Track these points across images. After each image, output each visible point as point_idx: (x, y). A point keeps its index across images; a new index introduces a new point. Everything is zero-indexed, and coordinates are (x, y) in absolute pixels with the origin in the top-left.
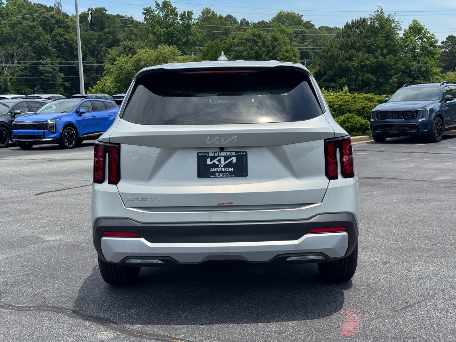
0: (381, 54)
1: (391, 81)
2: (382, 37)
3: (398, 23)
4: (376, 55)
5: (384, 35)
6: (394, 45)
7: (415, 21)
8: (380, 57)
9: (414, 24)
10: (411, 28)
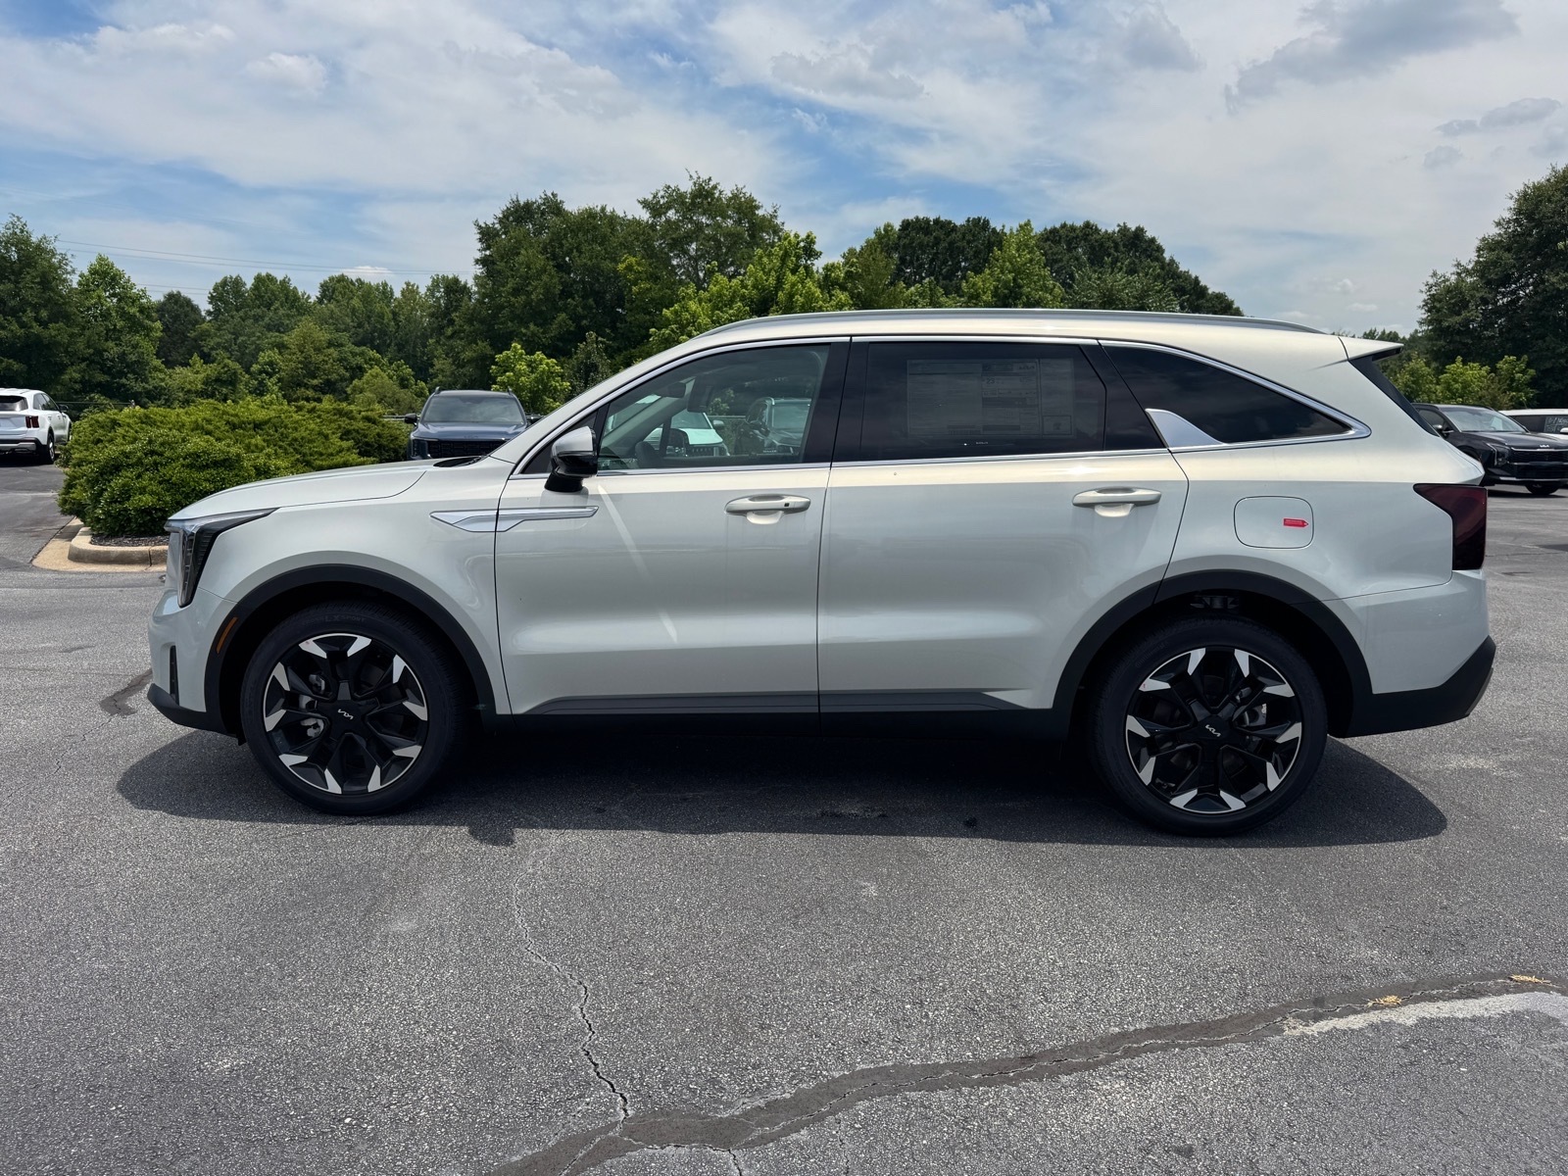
0: (37, 320)
1: (66, 377)
2: (33, 283)
3: (64, 259)
4: (24, 319)
5: (38, 280)
6: (63, 304)
7: (101, 259)
8: (34, 324)
9: (101, 265)
10: (93, 272)
